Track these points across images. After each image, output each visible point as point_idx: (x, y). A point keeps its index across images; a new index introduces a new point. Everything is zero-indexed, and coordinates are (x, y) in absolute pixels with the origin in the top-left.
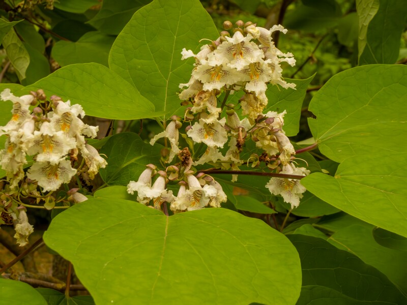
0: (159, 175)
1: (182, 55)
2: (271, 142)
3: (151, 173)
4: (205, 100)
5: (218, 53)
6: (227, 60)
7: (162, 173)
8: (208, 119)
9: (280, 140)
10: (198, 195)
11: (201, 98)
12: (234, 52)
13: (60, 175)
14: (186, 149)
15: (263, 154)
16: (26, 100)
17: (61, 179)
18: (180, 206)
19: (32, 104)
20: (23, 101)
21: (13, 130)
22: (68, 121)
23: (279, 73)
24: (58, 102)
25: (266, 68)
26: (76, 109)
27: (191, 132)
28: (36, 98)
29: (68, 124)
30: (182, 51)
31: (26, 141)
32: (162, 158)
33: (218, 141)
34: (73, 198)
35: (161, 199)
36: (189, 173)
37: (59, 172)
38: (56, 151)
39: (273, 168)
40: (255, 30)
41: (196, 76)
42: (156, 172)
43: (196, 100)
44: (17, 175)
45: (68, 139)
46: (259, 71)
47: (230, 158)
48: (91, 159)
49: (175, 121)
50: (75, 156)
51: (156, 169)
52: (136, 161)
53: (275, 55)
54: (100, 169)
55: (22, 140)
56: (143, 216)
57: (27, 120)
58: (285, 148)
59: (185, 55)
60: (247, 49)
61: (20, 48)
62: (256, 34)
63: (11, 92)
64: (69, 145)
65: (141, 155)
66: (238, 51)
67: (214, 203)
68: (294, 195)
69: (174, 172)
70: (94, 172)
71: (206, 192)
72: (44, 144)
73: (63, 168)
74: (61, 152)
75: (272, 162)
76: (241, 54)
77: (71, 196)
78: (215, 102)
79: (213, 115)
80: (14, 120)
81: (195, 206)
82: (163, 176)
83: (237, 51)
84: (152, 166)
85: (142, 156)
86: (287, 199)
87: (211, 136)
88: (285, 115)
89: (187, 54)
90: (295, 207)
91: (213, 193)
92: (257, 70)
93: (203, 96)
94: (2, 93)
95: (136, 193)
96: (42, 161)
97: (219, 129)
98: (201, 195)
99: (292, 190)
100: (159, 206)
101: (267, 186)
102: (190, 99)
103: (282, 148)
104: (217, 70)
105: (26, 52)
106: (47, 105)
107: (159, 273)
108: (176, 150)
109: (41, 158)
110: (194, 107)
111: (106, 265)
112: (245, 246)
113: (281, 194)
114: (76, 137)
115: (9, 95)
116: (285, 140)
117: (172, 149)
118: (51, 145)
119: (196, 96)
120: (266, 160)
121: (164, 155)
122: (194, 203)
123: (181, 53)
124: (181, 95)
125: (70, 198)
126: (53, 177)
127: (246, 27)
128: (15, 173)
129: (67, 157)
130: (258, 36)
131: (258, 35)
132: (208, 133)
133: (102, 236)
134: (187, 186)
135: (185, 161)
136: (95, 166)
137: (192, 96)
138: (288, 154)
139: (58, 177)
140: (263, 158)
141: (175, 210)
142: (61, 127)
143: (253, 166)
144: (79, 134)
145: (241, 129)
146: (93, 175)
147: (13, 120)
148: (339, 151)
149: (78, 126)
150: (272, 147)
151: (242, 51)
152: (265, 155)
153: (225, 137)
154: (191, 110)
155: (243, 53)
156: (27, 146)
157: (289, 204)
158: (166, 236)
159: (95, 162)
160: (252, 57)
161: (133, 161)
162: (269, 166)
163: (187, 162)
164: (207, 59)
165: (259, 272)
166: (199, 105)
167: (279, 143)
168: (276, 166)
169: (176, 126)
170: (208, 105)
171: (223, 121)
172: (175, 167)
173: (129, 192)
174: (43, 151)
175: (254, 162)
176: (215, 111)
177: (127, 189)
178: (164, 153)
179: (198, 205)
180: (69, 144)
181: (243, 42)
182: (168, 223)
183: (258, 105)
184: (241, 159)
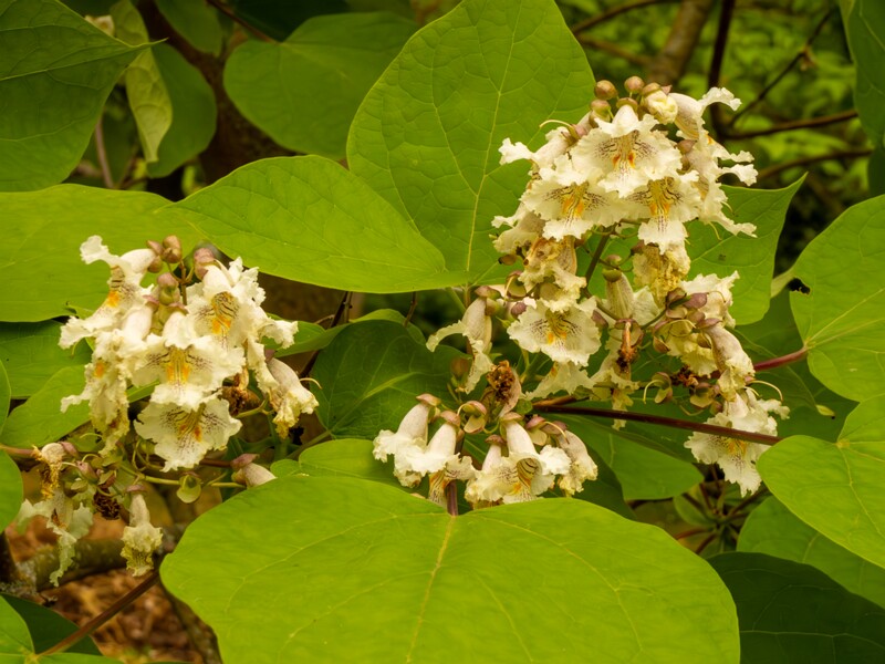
0: (443, 421)
1: (501, 155)
2: (701, 349)
3: (426, 414)
4: (550, 257)
5: (580, 153)
6: (599, 172)
7: (450, 415)
8: (556, 300)
9: (720, 345)
10: (528, 470)
11: (542, 253)
12: (616, 153)
13: (205, 430)
14: (504, 365)
15: (683, 370)
16: (135, 261)
17: (207, 441)
18: (486, 492)
19: (152, 269)
20: (129, 264)
21: (104, 329)
22: (228, 311)
23: (716, 203)
24: (207, 268)
25: (688, 191)
26: (243, 287)
27: (516, 328)
28: (159, 257)
29: (229, 318)
30: (502, 145)
31: (127, 356)
32: (454, 380)
33: (579, 348)
34: (244, 476)
35: (447, 474)
36: (510, 418)
37: (203, 424)
38: (198, 380)
39: (703, 406)
40: (665, 102)
41: (529, 204)
42: (437, 411)
43: (530, 257)
44: (114, 425)
45: (224, 354)
46: (669, 196)
47: (610, 377)
48: (282, 393)
49: (484, 299)
50: (242, 388)
51: (439, 406)
52: (396, 384)
53: (710, 159)
54: (302, 416)
55: (119, 354)
56: (395, 516)
57: (134, 308)
58: (730, 362)
59: (507, 154)
60: (645, 148)
61: (155, 86)
62: (668, 114)
63: (103, 243)
64: (226, 367)
65: (408, 372)
66: (625, 150)
67: (569, 482)
68: (749, 465)
69: (477, 415)
70: (286, 424)
71: (545, 464)
72: (170, 364)
73: (213, 417)
74: (208, 381)
75: (700, 392)
76: (631, 158)
77: (240, 472)
78: (573, 262)
79: (566, 293)
80: (108, 306)
81: (519, 492)
82: (451, 424)
83: (621, 152)
84: (430, 399)
85: (411, 373)
86: (731, 476)
87: (563, 337)
88: (736, 282)
89: (513, 151)
90: (749, 492)
91: (561, 467)
92: (667, 195)
93: (546, 249)
94: (84, 244)
95: (391, 457)
96: (161, 402)
97: (581, 322)
98: (536, 468)
99: (743, 453)
100: (442, 491)
101: (687, 445)
102: (519, 251)
103: (723, 362)
104: (577, 192)
105: (165, 97)
106: (184, 271)
107: (408, 656)
108: (483, 364)
109: (161, 396)
110: (525, 272)
111: (292, 635)
112: (615, 590)
113: (719, 462)
114: (246, 345)
115: (99, 249)
116: (730, 343)
117: (476, 363)
118: (187, 365)
119: (531, 250)
120: (689, 383)
121: (459, 373)
122: (518, 487)
123: (500, 150)
124: (498, 243)
125: (237, 475)
126: (189, 436)
127: (646, 95)
128: (108, 421)
129: (220, 393)
130: (671, 117)
131: (671, 114)
132: (557, 331)
133: (296, 565)
134: (504, 448)
135: (500, 391)
136: (290, 410)
137: (521, 244)
138: (736, 377)
139: (202, 435)
140: (682, 378)
141: (474, 501)
142: (210, 324)
143: (658, 399)
144: (252, 338)
145: (628, 325)
146: (285, 430)
147: (106, 305)
148: (852, 370)
149: (252, 320)
150: (703, 358)
151: (633, 151)
152: (686, 372)
153: (594, 339)
154: (519, 279)
155: (635, 156)
156: (131, 369)
157: (737, 487)
158: (438, 566)
159: (288, 401)
160: (656, 165)
161: (389, 384)
162: (694, 400)
163: (505, 394)
164: (554, 168)
165: (641, 649)
166: (536, 269)
167: (718, 352)
168: (710, 402)
169: (486, 310)
170: (558, 269)
171: (589, 307)
172: (479, 406)
173: (377, 457)
174: (169, 378)
175: (661, 390)
176: (573, 283)
177: (373, 448)
178: (458, 369)
179: (527, 491)
180: (225, 364)
181: (636, 133)
182: (448, 534)
183: (668, 274)
184: (633, 379)
